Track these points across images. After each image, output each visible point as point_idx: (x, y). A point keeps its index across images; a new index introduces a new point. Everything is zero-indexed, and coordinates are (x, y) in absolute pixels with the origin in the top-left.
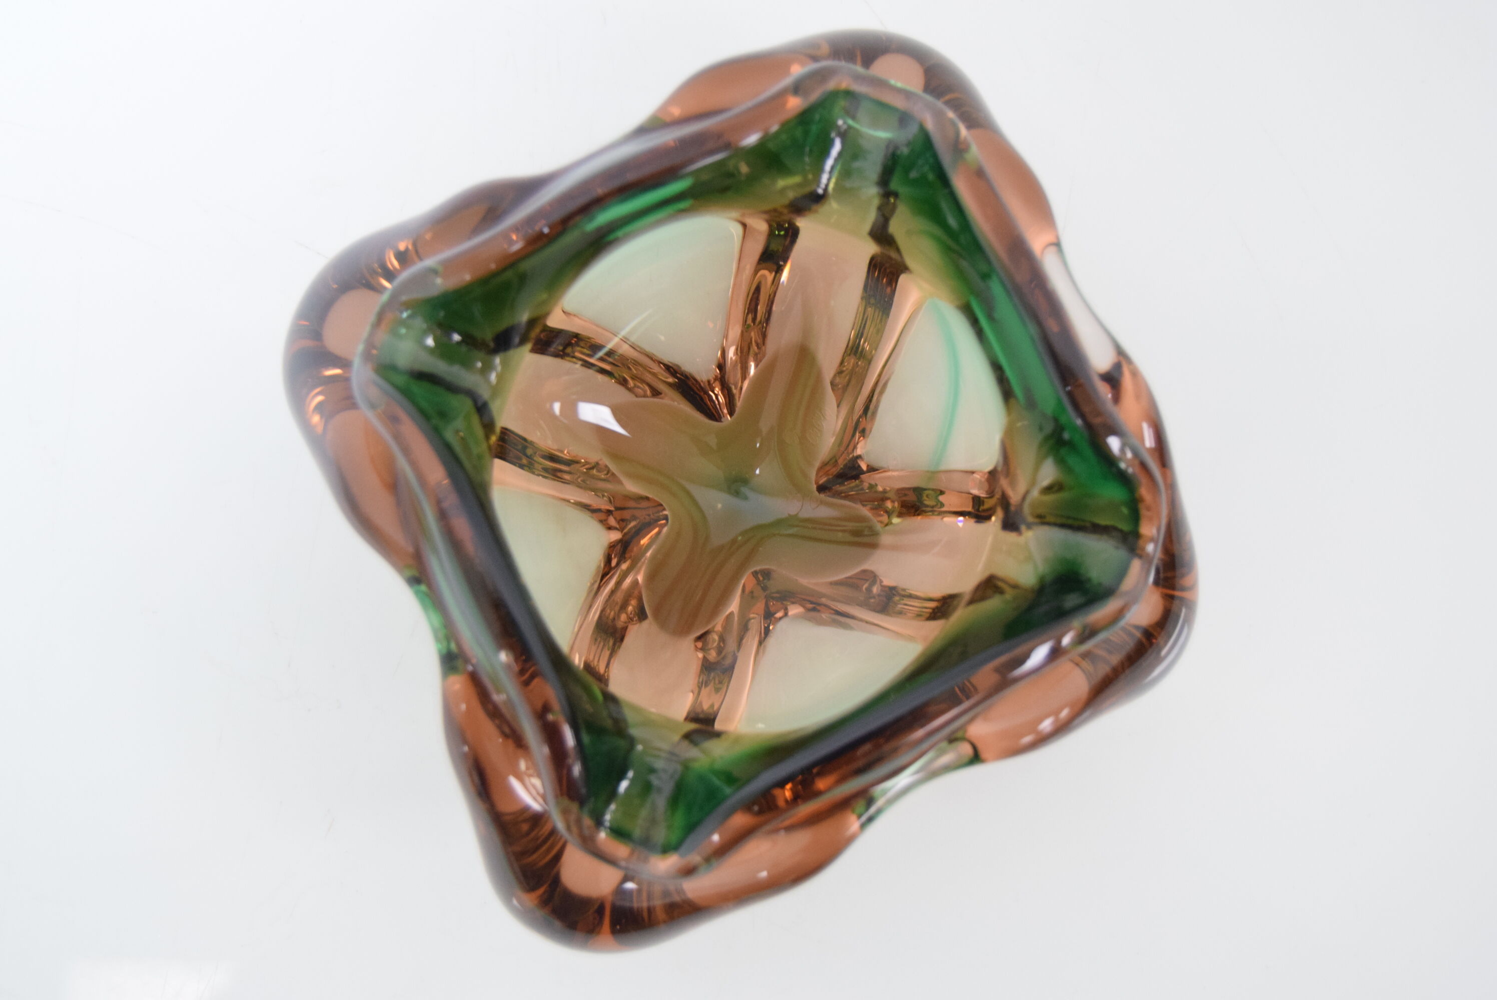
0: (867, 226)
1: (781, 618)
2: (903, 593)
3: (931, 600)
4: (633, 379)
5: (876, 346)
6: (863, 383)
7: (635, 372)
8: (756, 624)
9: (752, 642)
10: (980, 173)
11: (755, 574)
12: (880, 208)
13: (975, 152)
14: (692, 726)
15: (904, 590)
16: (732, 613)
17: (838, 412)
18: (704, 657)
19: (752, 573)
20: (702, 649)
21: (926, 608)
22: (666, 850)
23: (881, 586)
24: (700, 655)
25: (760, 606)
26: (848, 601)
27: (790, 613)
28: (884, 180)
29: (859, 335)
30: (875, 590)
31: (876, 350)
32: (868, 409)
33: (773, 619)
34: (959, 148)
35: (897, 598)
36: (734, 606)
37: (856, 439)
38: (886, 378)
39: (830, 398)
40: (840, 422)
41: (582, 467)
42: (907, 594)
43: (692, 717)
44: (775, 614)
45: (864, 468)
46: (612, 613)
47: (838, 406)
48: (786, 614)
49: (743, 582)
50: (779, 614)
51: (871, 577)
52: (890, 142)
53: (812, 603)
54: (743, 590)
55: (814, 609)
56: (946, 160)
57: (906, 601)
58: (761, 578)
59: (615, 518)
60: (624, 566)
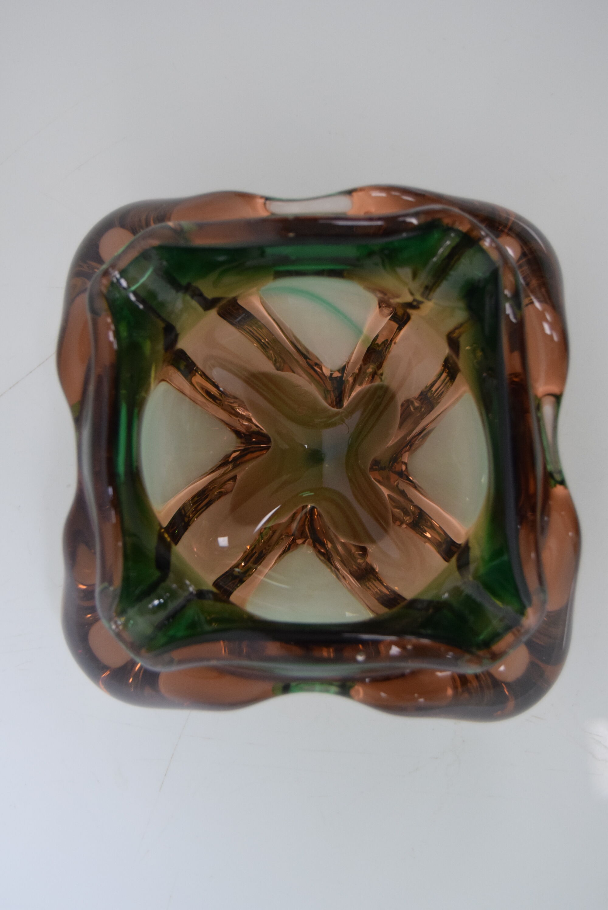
0: (200, 309)
1: (406, 468)
2: (427, 389)
3: (441, 374)
4: (221, 488)
5: (270, 333)
6: (288, 351)
7: (217, 485)
8: (403, 485)
9: (412, 492)
10: (201, 227)
11: (372, 469)
12: (192, 297)
13: (186, 224)
14: (454, 559)
15: (426, 387)
16: (389, 495)
17: (298, 374)
18: (407, 524)
19: (370, 471)
20: (402, 523)
21: (445, 380)
22: (522, 612)
23: (417, 399)
24: (404, 526)
25: (393, 477)
26: (417, 423)
27: (406, 461)
28: (177, 286)
29: (258, 341)
30: (417, 404)
31: (273, 335)
32: (305, 355)
33: (406, 473)
34: (179, 232)
35: (429, 394)
36: (386, 492)
37: (319, 372)
38: (292, 336)
39: (287, 375)
40: (304, 375)
41: (259, 544)
42: (429, 387)
43: (447, 556)
44: (402, 470)
45: (339, 375)
46: (354, 567)
47: (294, 372)
48: (406, 464)
49: (373, 479)
50: (404, 468)
51: (408, 403)
52: (155, 271)
53: (406, 446)
54: (379, 482)
55: (411, 446)
56: (182, 243)
57: (434, 389)
58: (377, 467)
59: (299, 539)
60: (329, 545)
